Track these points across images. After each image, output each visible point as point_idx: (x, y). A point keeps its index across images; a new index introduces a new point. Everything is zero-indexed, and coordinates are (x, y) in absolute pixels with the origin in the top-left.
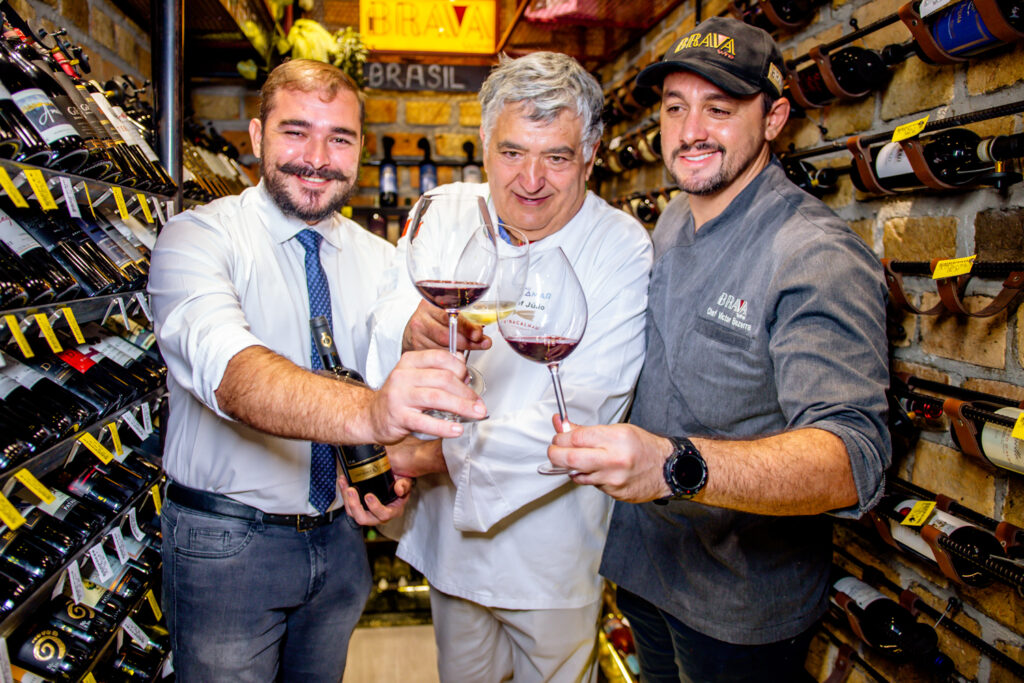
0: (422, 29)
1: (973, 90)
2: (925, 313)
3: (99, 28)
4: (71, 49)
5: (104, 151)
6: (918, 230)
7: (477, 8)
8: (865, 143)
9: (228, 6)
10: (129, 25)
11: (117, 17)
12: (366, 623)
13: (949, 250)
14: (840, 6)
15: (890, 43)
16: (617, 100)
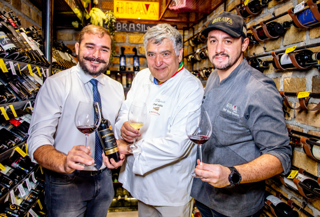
0: (135, 11)
1: (311, 37)
2: (296, 109)
3: (25, 9)
4: (14, 17)
5: (24, 52)
6: (294, 82)
7: (153, 5)
8: (277, 53)
9: (69, 3)
10: (35, 8)
11: (31, 6)
12: (113, 211)
13: (304, 88)
14: (270, 8)
15: (286, 21)
16: (199, 36)
